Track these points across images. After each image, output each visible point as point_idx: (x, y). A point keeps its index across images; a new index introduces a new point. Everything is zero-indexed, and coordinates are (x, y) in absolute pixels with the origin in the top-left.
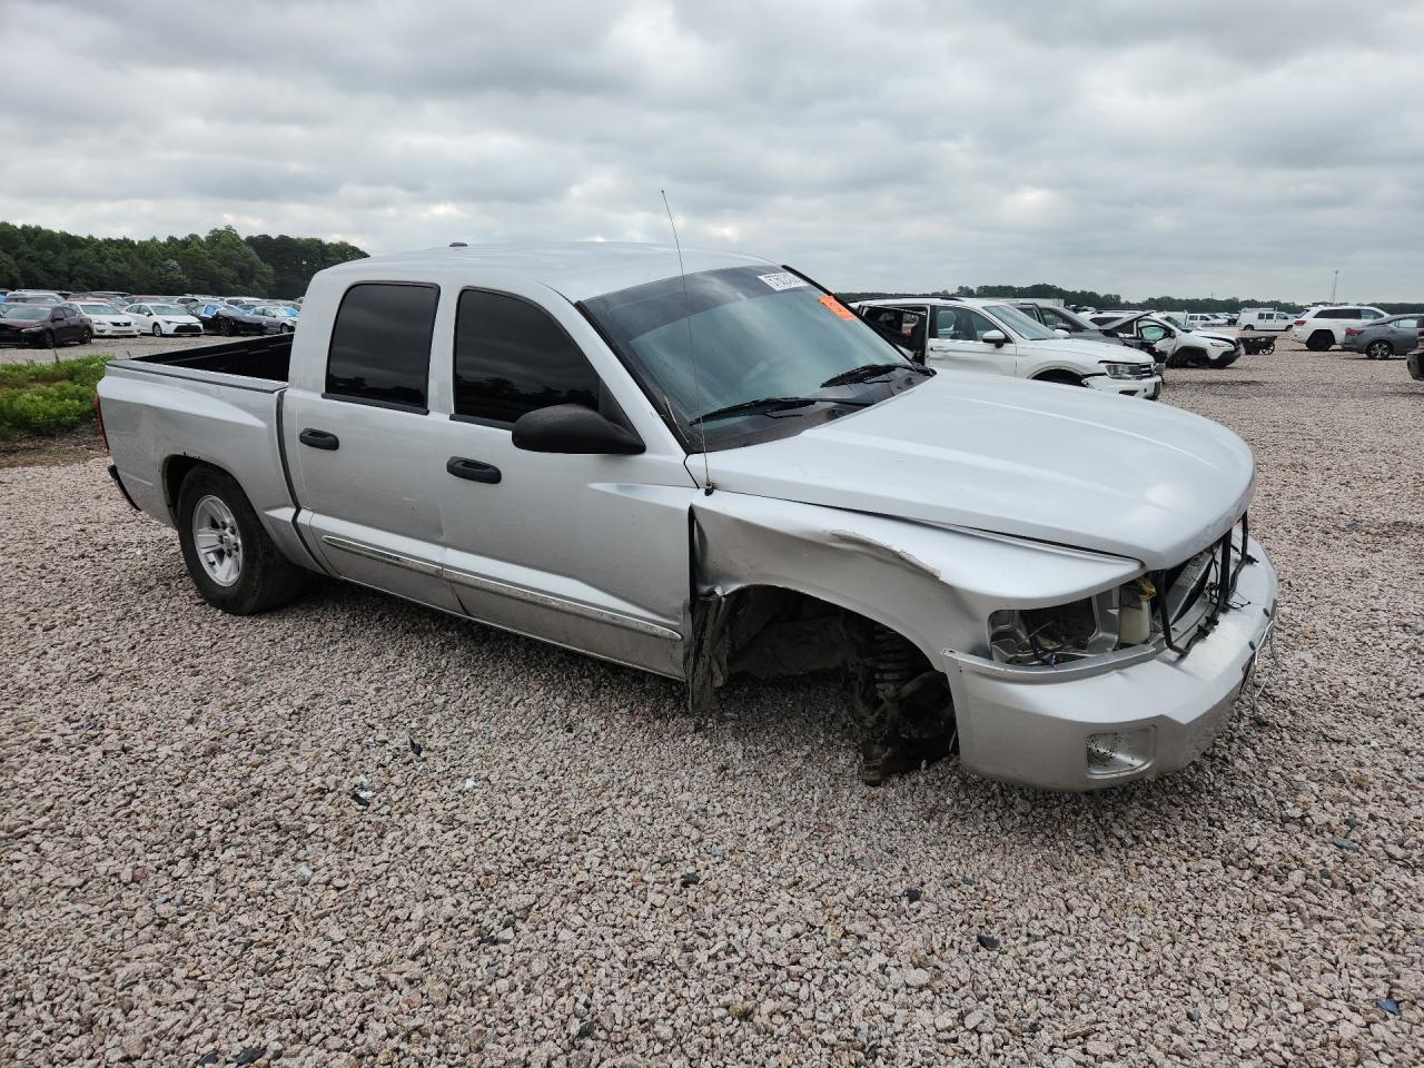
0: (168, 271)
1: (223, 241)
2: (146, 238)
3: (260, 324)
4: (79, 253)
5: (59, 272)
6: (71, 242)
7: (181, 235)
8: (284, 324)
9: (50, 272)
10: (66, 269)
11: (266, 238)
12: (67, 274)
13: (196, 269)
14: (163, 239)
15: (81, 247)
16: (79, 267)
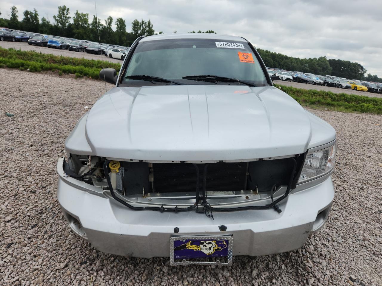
0: (305, 67)
1: (322, 60)
2: (303, 58)
3: (307, 80)
4: (287, 60)
5: (281, 65)
6: (286, 57)
7: (312, 58)
8: (314, 81)
9: (279, 65)
10: (283, 64)
11: (334, 60)
12: (283, 65)
13: (312, 67)
14: (308, 59)
15: (288, 59)
16: (285, 64)
